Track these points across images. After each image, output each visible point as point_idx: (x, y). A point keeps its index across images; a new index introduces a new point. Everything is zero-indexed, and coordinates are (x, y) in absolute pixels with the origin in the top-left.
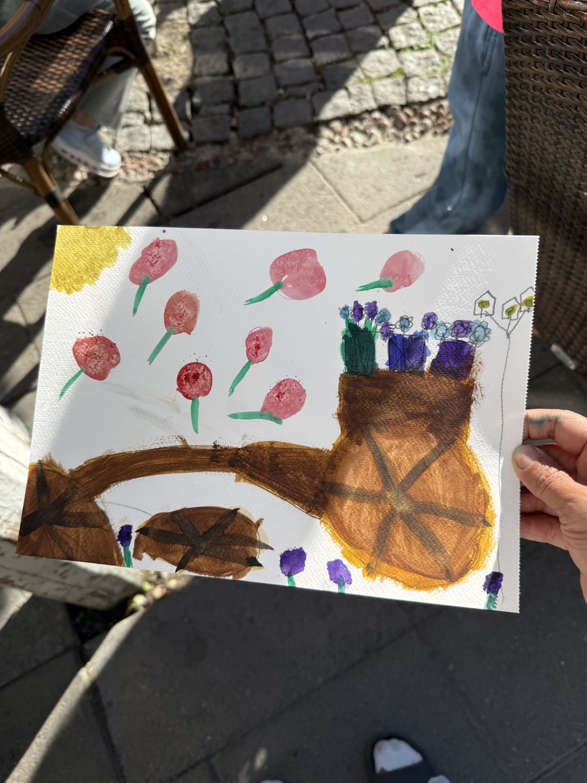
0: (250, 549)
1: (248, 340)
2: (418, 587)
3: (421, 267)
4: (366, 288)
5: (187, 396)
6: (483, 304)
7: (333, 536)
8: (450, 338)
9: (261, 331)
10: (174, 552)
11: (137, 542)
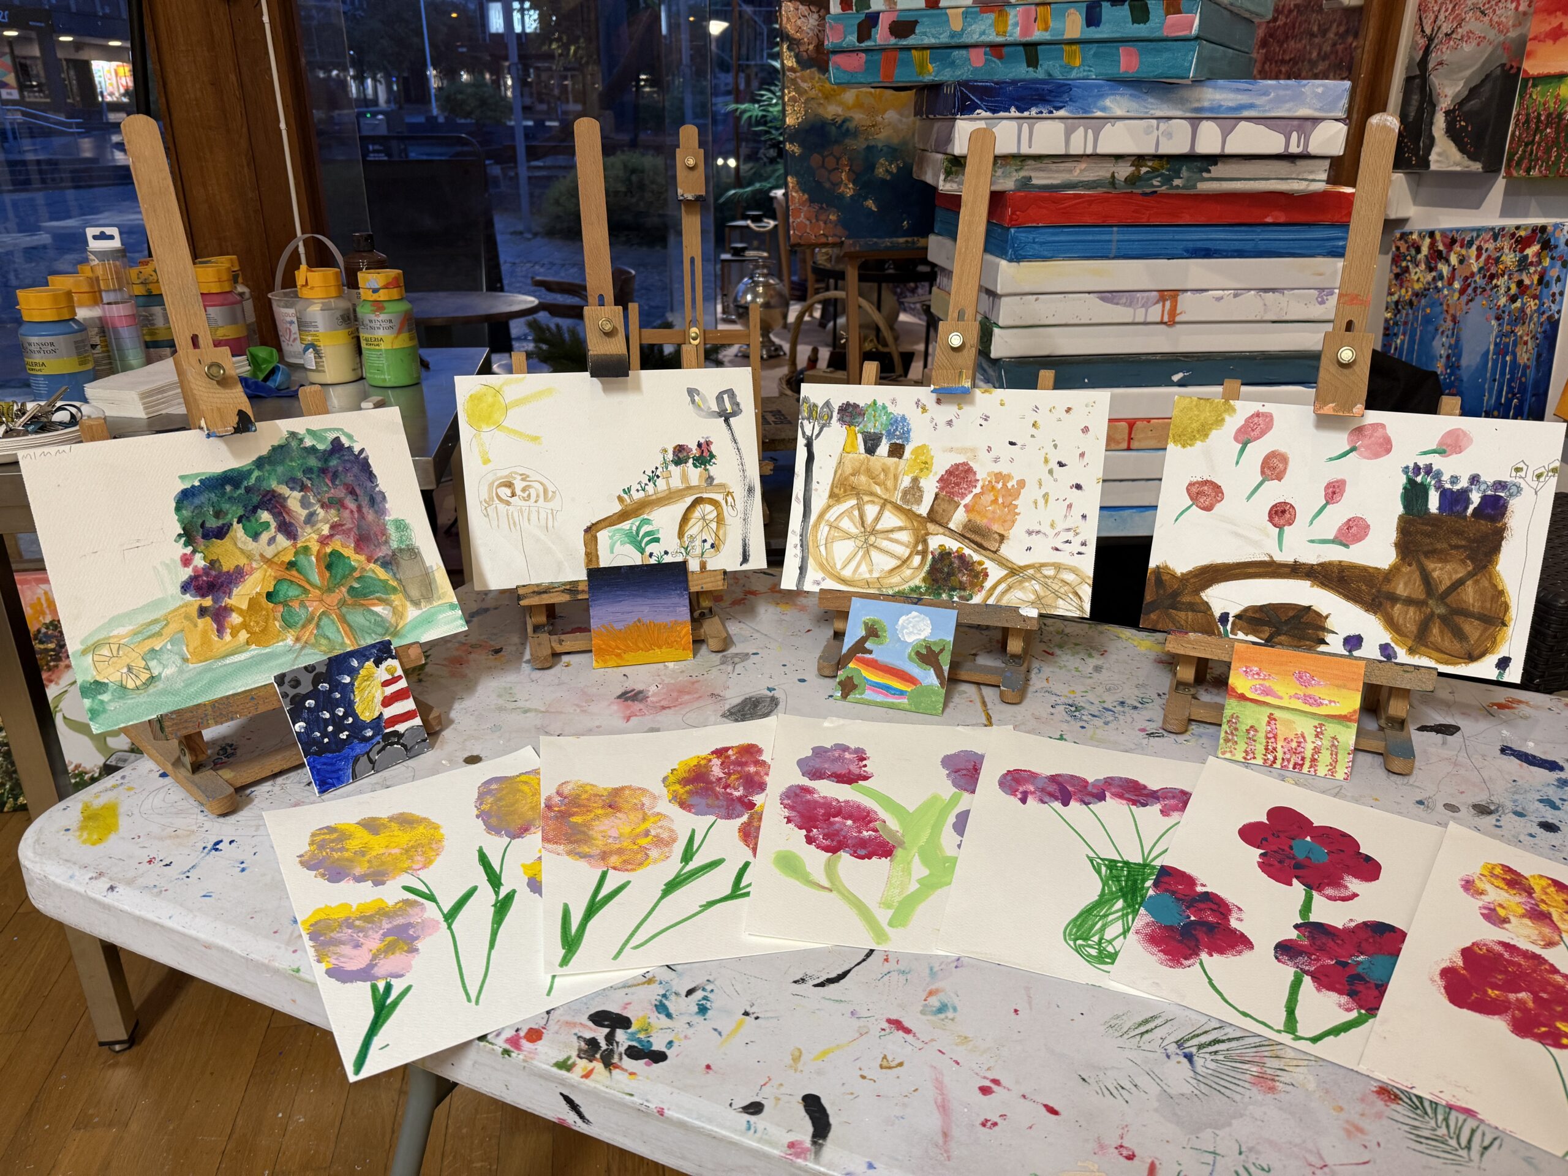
0: (1320, 633)
1: (1327, 487)
2: (1447, 663)
3: (1470, 441)
4: (1425, 453)
5: (1275, 526)
6: (1518, 470)
7: (1385, 628)
8: (1489, 493)
9: (1337, 482)
10: (1263, 632)
11: (1233, 624)
